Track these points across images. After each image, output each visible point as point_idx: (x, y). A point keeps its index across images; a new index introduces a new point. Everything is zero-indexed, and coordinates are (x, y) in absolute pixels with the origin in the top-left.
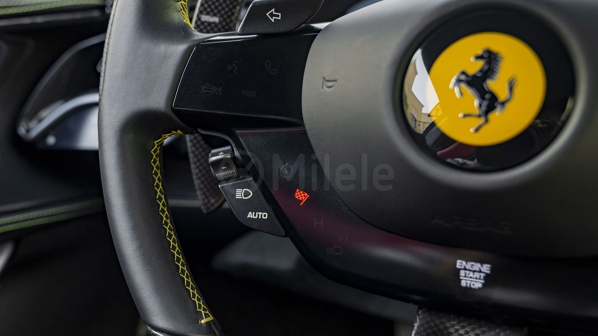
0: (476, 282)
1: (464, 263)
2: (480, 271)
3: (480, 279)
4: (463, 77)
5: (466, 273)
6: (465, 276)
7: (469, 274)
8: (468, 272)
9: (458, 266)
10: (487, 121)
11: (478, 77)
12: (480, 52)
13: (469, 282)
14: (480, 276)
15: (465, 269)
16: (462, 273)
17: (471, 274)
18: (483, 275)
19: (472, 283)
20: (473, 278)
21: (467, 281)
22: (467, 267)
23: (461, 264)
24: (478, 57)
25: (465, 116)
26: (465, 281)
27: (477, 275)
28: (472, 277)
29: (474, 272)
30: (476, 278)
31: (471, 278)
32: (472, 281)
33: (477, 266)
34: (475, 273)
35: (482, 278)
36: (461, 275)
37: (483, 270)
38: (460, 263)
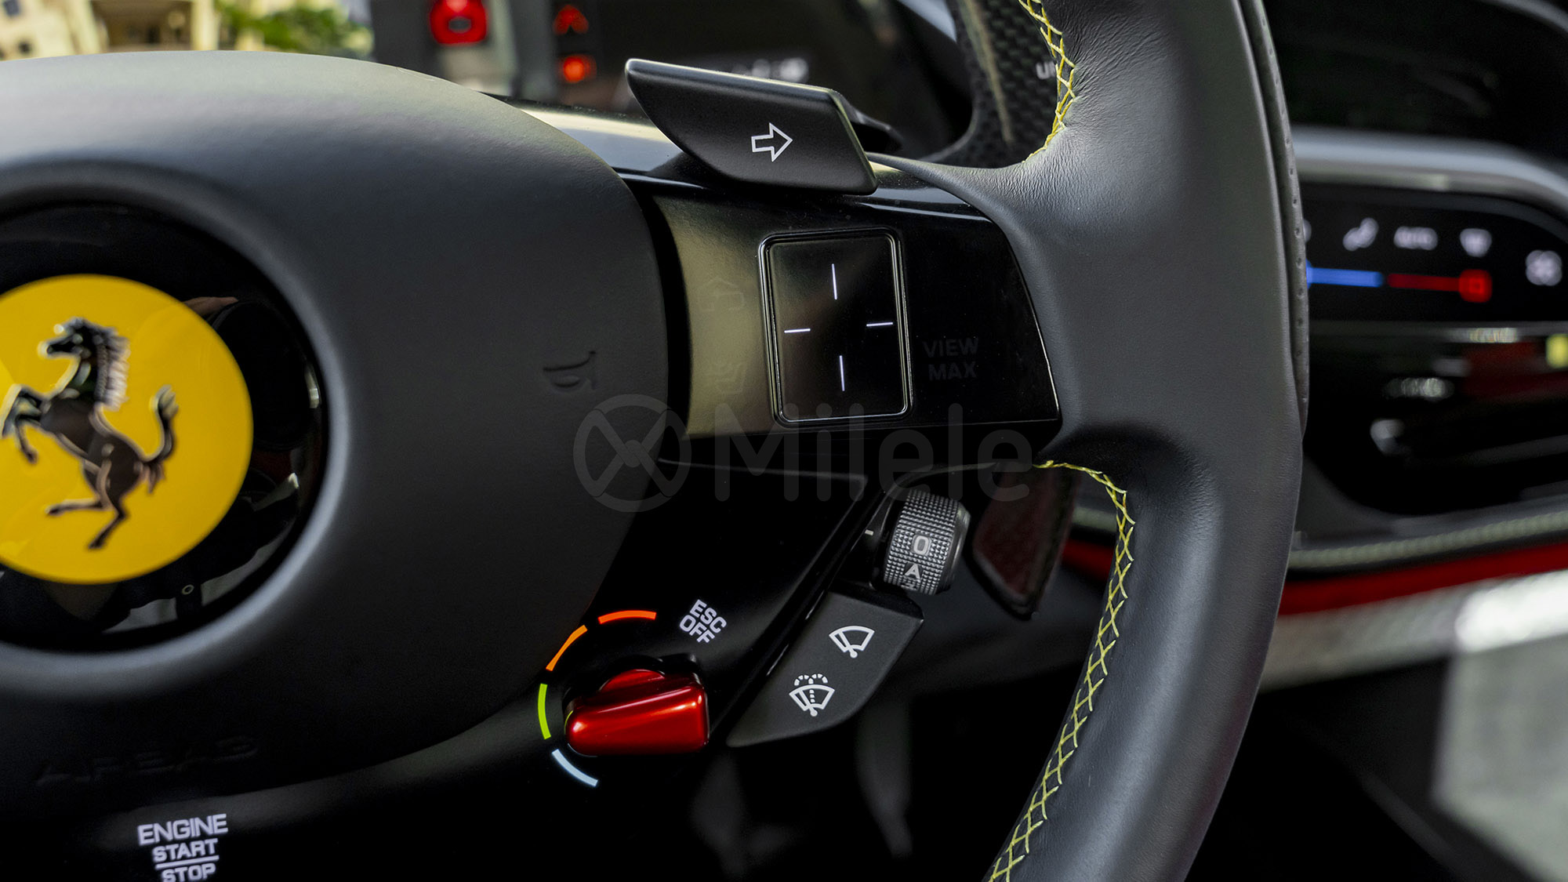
0: (200, 864)
1: (157, 827)
2: (204, 836)
3: (207, 854)
4: (26, 407)
5: (168, 852)
6: (168, 860)
7: (177, 851)
8: (172, 848)
9: (143, 842)
10: (122, 515)
11: (69, 399)
12: (60, 331)
13: (181, 871)
14: (207, 847)
15: (163, 842)
16: (159, 854)
17: (183, 850)
18: (212, 842)
19: (191, 869)
20: (191, 858)
21: (177, 870)
22: (169, 837)
23: (149, 834)
24: (57, 348)
25: (55, 511)
26: (171, 871)
27: (198, 847)
28: (189, 855)
29: (188, 842)
30: (198, 855)
31: (184, 858)
32: (188, 866)
33: (193, 826)
34: (193, 844)
35: (212, 851)
36: (157, 859)
37: (209, 831)
38: (145, 834)
